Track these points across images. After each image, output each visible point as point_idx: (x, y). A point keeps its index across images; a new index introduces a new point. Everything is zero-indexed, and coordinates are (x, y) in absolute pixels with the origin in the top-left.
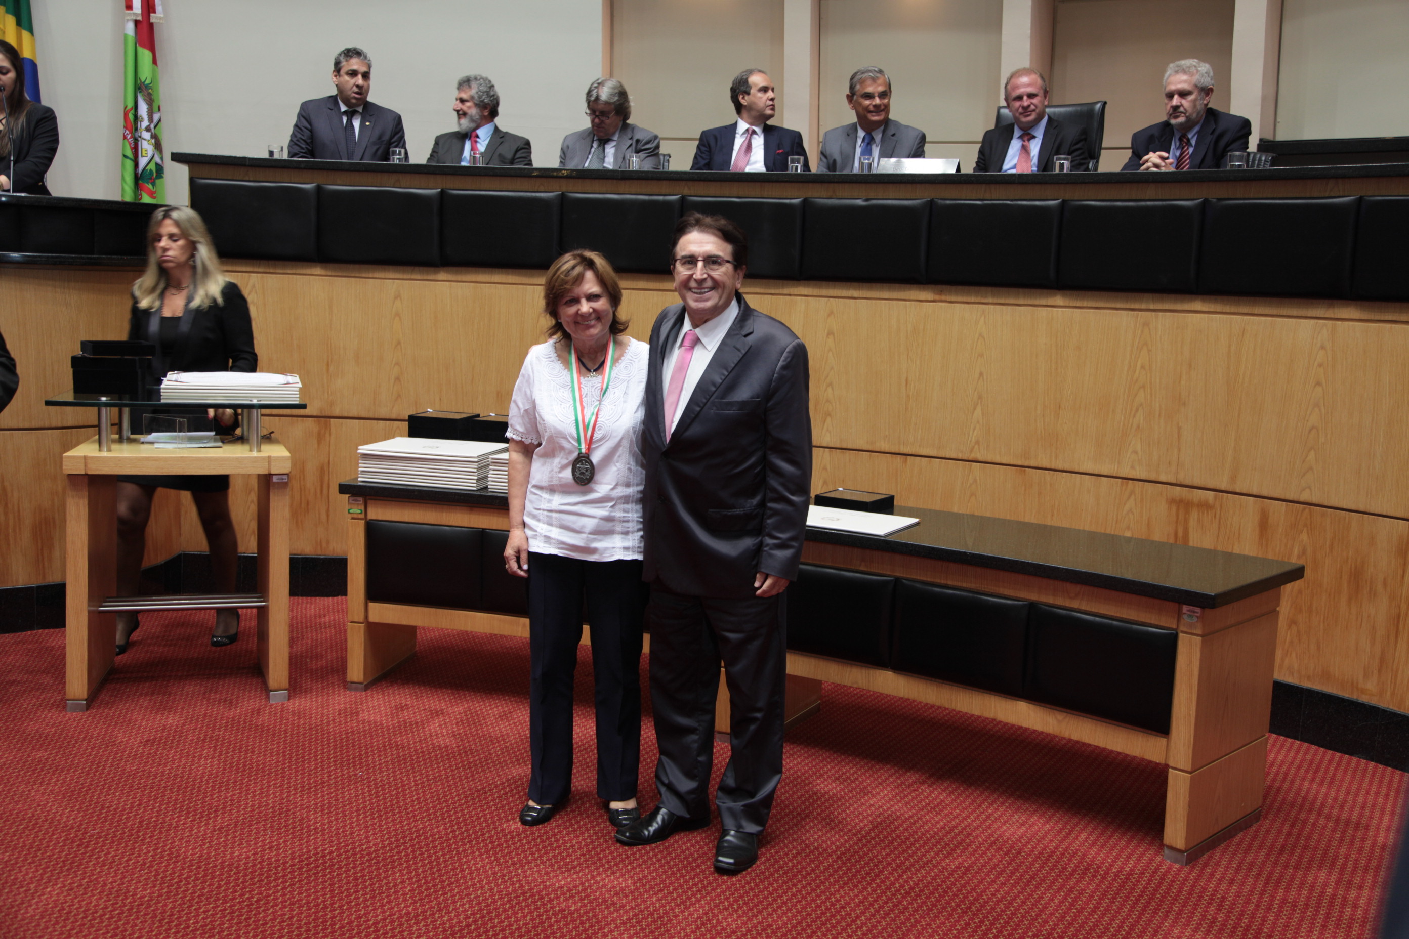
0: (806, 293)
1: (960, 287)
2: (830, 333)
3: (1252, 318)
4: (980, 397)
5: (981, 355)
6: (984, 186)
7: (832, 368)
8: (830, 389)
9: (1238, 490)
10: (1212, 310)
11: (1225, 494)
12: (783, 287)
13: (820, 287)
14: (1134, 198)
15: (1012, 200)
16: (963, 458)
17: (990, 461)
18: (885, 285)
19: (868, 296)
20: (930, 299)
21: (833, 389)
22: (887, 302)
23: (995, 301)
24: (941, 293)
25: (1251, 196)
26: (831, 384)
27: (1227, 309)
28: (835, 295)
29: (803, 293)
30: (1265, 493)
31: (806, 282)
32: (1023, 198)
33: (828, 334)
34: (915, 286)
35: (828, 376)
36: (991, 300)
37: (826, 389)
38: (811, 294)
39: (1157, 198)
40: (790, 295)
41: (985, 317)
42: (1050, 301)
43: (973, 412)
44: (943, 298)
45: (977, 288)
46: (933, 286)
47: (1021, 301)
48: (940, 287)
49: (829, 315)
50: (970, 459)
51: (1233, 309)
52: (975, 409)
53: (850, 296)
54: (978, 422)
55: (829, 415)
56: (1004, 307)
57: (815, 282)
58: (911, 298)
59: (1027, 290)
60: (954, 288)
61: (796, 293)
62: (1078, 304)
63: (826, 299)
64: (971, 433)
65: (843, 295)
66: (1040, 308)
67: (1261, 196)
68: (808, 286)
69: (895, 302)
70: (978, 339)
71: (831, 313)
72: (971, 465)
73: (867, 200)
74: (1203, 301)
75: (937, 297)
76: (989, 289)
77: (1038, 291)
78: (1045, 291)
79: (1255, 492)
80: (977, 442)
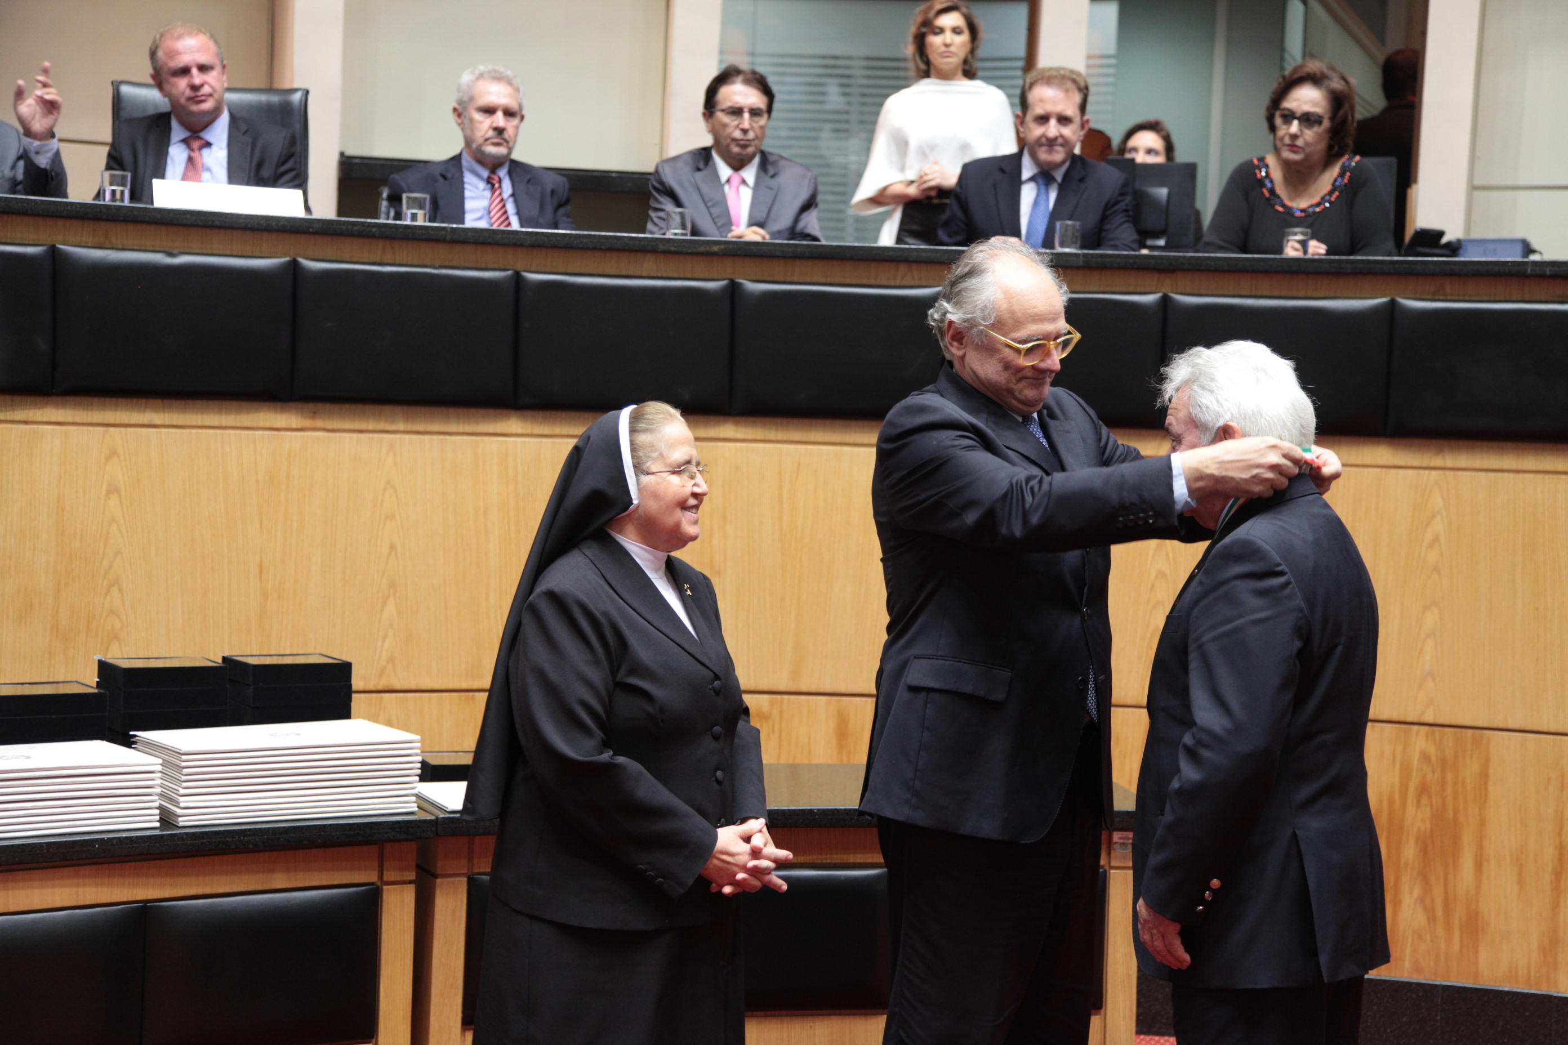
0: (60, 419)
1: (347, 406)
2: (113, 490)
3: (810, 447)
4: (392, 585)
5: (391, 517)
6: (381, 243)
7: (118, 553)
8: (115, 591)
9: (804, 689)
10: (750, 437)
11: (786, 697)
12: (13, 407)
13: (88, 407)
14: (624, 272)
15: (434, 268)
16: (368, 688)
17: (413, 687)
18: (211, 403)
19: (180, 423)
20: (294, 426)
21: (121, 591)
22: (219, 431)
23: (410, 427)
24: (314, 415)
25: (796, 279)
26: (116, 583)
27: (772, 434)
28: (118, 422)
29: (53, 419)
30: (842, 689)
31: (59, 399)
32: (447, 264)
33: (109, 492)
34: (267, 404)
35: (110, 568)
36: (401, 426)
37: (108, 591)
38: (70, 420)
39: (659, 275)
40: (26, 422)
41: (395, 455)
42: (501, 426)
43: (382, 611)
44: (319, 423)
45: (378, 408)
46: (300, 405)
47: (453, 427)
48: (311, 406)
49: (108, 459)
50: (380, 687)
51: (780, 435)
52: (384, 604)
53: (146, 422)
54: (391, 626)
55: (116, 637)
56: (427, 437)
57: (78, 399)
58: (261, 425)
59: (461, 411)
60: (336, 407)
61: (39, 419)
62: (546, 429)
63: (102, 429)
64: (379, 644)
65: (133, 422)
66: (486, 439)
67: (808, 280)
68: (65, 406)
69: (232, 432)
70: (385, 490)
71: (113, 454)
72: (381, 699)
73: (171, 255)
74: (737, 424)
75: (308, 423)
76: (398, 409)
77: (481, 411)
78: (491, 411)
79: (828, 689)
80: (391, 660)
